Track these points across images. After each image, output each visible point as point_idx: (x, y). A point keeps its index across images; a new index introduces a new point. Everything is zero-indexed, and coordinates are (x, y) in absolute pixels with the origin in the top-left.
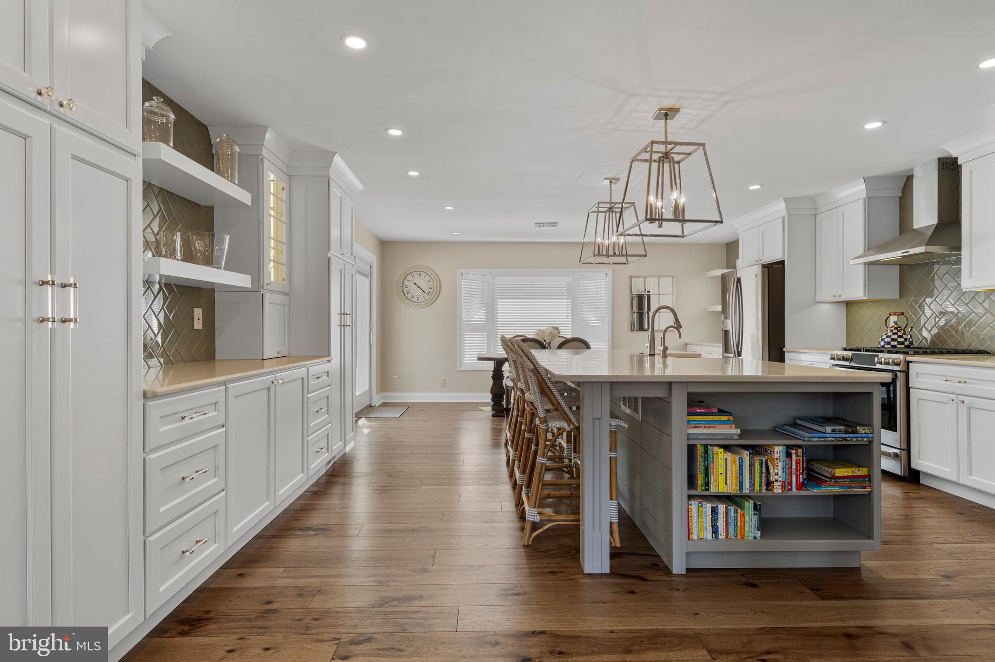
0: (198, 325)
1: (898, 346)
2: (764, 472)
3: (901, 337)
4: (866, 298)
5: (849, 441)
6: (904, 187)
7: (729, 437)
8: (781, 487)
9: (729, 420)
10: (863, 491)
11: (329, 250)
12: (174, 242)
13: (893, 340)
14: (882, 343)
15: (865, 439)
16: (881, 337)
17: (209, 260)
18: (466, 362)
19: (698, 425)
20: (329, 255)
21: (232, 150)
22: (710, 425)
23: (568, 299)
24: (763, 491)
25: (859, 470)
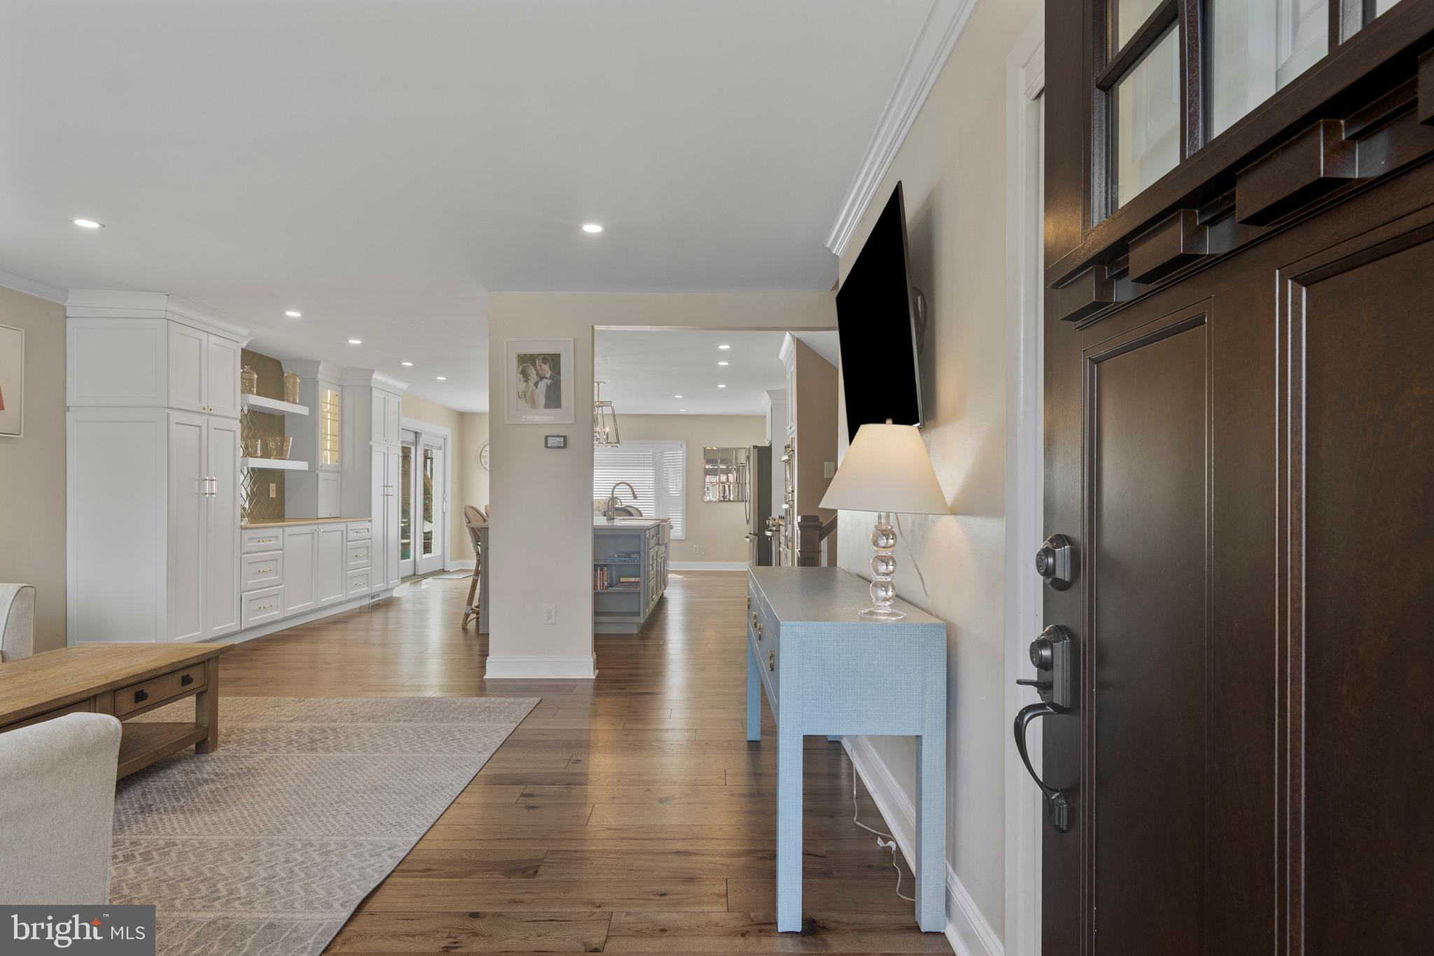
0: (273, 495)
11: (371, 440)
12: (257, 445)
17: (281, 454)
20: (371, 443)
21: (294, 380)
25: (634, 579)
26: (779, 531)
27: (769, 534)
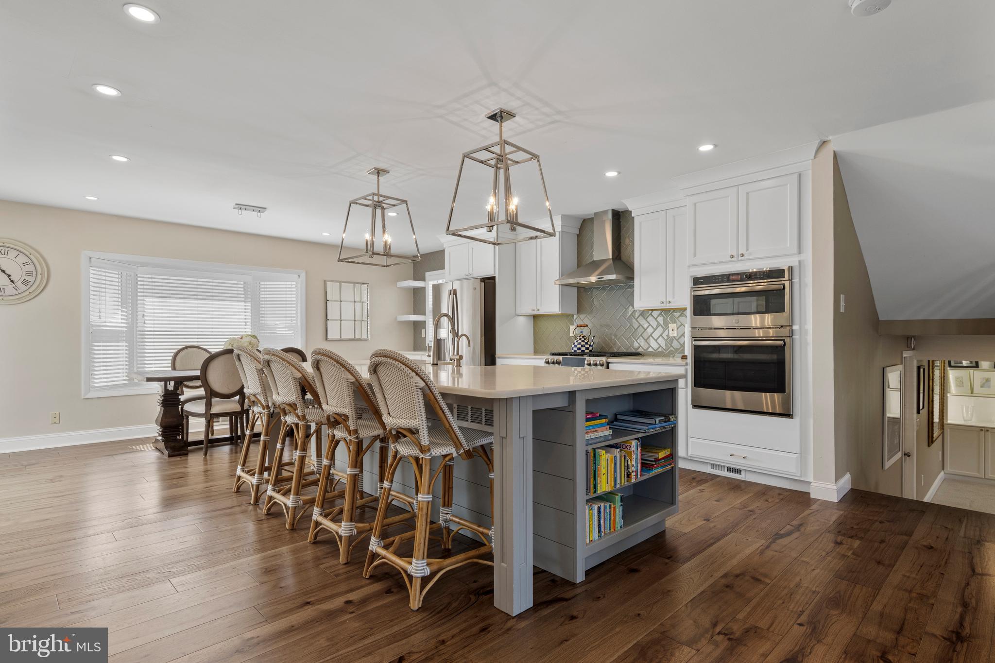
1: (586, 351)
2: (626, 465)
3: (587, 343)
4: (560, 313)
6: (581, 227)
7: (606, 438)
8: (635, 477)
9: (605, 422)
10: (670, 467)
13: (582, 346)
14: (575, 349)
16: (574, 344)
18: (96, 385)
19: (592, 430)
23: (245, 302)
24: (626, 482)
25: (667, 451)
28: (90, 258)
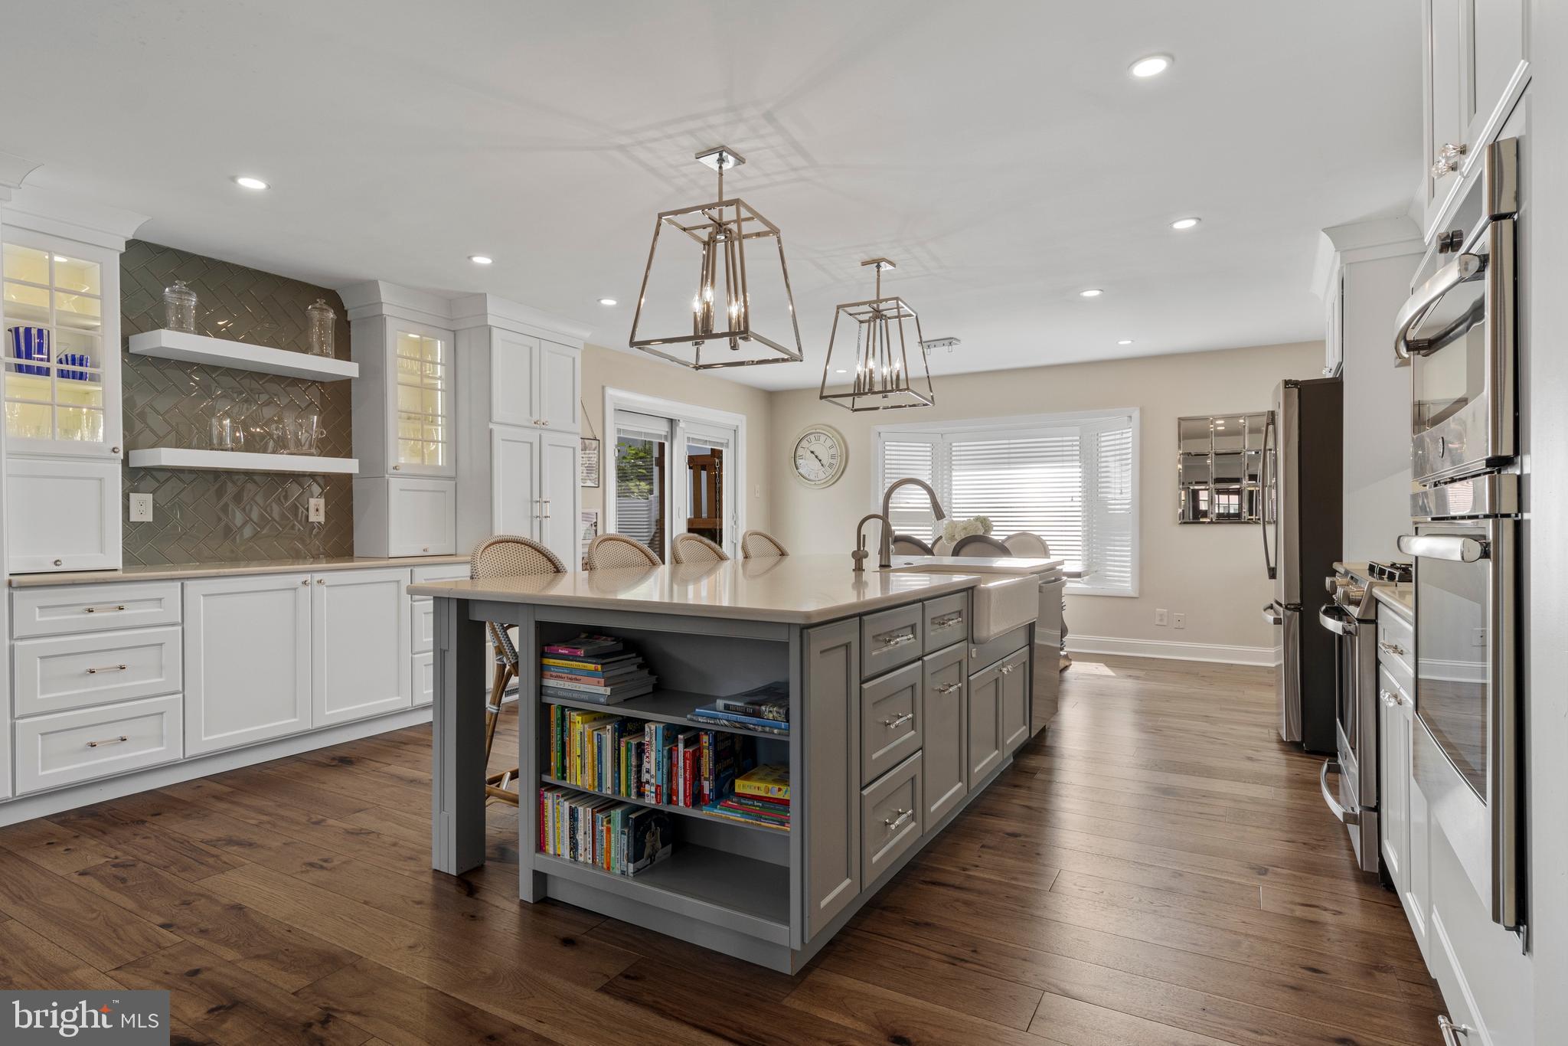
0: (316, 517)
2: (634, 764)
5: (749, 729)
7: (593, 699)
8: (653, 795)
9: (596, 670)
10: (778, 829)
11: (490, 420)
15: (776, 731)
19: (560, 674)
20: (491, 426)
22: (574, 677)
24: (633, 797)
25: (780, 790)
26: (1374, 622)
27: (1332, 624)
28: (880, 433)
